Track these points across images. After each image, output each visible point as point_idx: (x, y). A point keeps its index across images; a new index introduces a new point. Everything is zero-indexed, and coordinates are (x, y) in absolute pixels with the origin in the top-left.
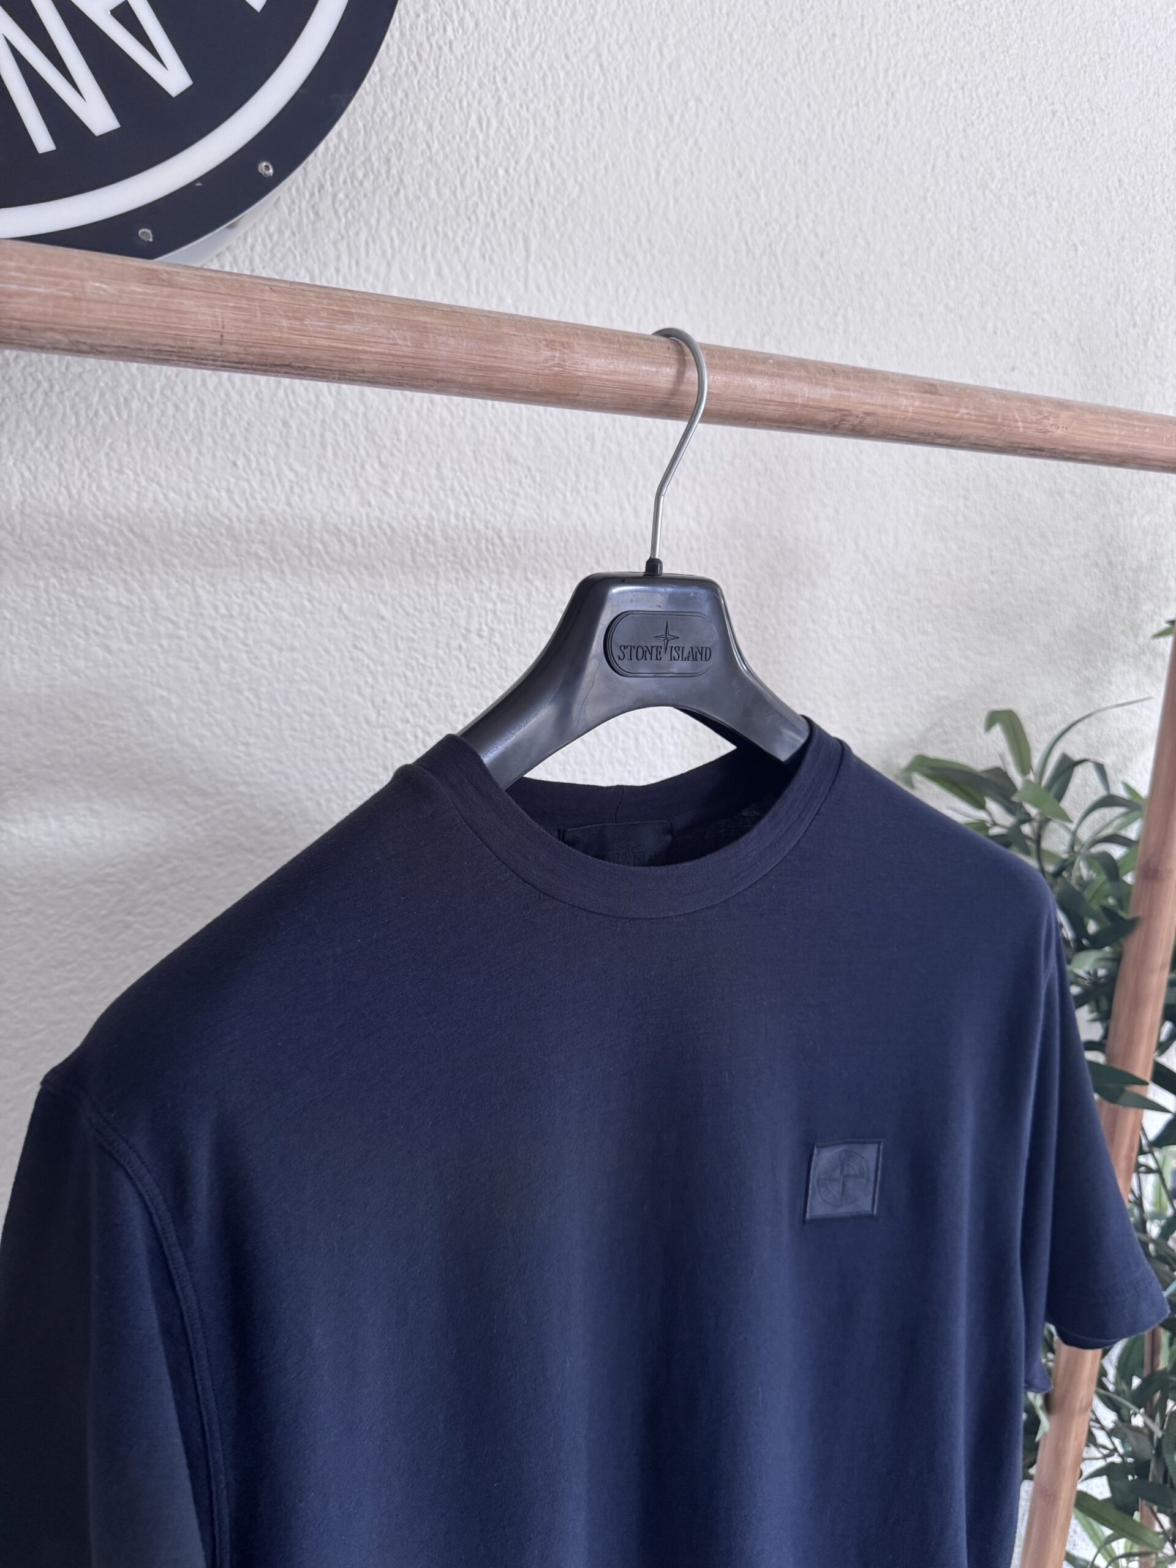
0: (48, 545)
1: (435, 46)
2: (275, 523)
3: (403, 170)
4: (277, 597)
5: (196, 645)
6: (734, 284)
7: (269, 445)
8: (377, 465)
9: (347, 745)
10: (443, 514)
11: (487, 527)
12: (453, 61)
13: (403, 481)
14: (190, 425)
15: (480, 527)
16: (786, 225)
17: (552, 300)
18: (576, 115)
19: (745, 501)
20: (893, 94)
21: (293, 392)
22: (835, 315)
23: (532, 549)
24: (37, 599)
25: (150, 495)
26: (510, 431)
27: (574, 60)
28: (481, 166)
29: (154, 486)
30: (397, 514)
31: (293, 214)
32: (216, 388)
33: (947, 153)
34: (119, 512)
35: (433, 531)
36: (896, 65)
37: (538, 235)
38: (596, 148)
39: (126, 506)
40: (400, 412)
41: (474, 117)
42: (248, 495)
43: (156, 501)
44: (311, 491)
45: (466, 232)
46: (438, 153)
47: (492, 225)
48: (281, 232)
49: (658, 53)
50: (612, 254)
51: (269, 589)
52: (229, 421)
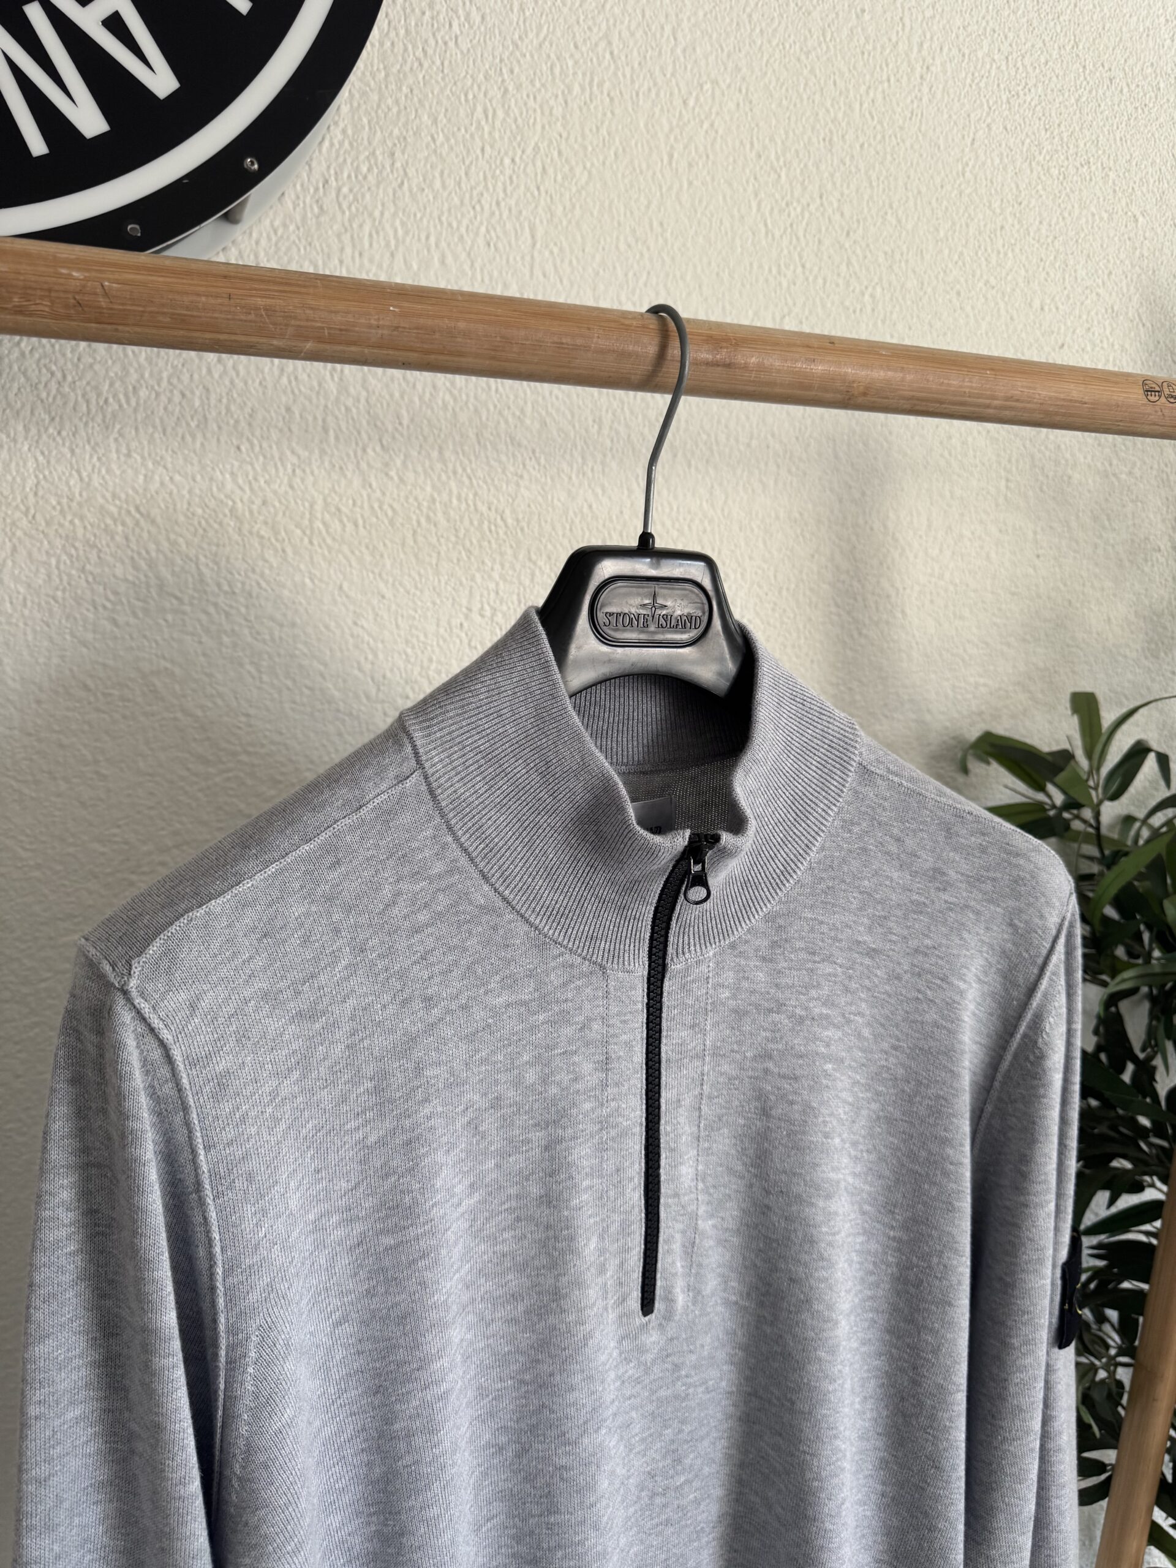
0: (61, 525)
1: (440, 41)
2: (277, 504)
3: (407, 163)
4: (278, 575)
5: (199, 620)
6: (751, 264)
7: (272, 430)
8: (378, 448)
9: (347, 718)
10: (445, 497)
11: (490, 509)
12: (459, 56)
13: (404, 463)
14: (196, 411)
15: (483, 509)
16: (808, 205)
17: (559, 285)
18: (585, 103)
19: (761, 481)
20: (928, 68)
21: (296, 378)
22: (863, 294)
23: (536, 530)
24: (49, 576)
25: (157, 478)
26: (514, 414)
27: (584, 49)
28: (487, 156)
29: (161, 469)
30: (399, 495)
31: (298, 209)
32: (221, 377)
33: (988, 126)
34: (127, 495)
35: (435, 514)
36: (932, 38)
37: (545, 222)
38: (605, 133)
39: (134, 489)
40: (402, 397)
41: (479, 109)
42: (251, 477)
43: (162, 484)
44: (312, 473)
45: (471, 221)
46: (442, 145)
47: (497, 213)
48: (285, 226)
49: (672, 38)
50: (622, 238)
51: (271, 568)
52: (233, 408)
